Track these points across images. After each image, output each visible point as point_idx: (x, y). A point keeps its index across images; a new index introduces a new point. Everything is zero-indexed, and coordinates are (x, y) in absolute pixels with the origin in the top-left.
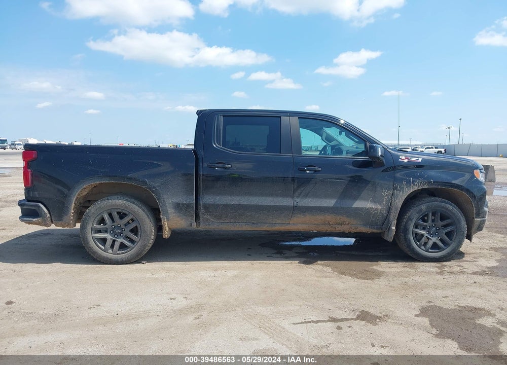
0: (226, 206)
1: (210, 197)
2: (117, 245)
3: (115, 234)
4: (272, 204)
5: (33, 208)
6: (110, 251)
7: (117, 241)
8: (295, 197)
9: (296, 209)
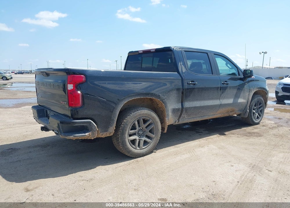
0: (195, 108)
1: (188, 103)
2: (142, 143)
3: (140, 135)
4: (213, 104)
5: (82, 125)
6: (138, 148)
7: (142, 140)
8: (220, 99)
9: (221, 106)
